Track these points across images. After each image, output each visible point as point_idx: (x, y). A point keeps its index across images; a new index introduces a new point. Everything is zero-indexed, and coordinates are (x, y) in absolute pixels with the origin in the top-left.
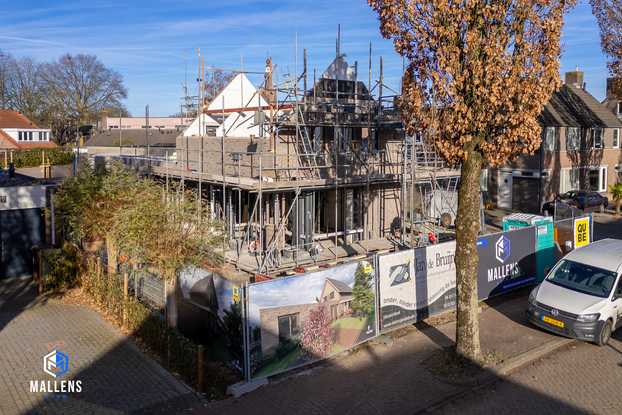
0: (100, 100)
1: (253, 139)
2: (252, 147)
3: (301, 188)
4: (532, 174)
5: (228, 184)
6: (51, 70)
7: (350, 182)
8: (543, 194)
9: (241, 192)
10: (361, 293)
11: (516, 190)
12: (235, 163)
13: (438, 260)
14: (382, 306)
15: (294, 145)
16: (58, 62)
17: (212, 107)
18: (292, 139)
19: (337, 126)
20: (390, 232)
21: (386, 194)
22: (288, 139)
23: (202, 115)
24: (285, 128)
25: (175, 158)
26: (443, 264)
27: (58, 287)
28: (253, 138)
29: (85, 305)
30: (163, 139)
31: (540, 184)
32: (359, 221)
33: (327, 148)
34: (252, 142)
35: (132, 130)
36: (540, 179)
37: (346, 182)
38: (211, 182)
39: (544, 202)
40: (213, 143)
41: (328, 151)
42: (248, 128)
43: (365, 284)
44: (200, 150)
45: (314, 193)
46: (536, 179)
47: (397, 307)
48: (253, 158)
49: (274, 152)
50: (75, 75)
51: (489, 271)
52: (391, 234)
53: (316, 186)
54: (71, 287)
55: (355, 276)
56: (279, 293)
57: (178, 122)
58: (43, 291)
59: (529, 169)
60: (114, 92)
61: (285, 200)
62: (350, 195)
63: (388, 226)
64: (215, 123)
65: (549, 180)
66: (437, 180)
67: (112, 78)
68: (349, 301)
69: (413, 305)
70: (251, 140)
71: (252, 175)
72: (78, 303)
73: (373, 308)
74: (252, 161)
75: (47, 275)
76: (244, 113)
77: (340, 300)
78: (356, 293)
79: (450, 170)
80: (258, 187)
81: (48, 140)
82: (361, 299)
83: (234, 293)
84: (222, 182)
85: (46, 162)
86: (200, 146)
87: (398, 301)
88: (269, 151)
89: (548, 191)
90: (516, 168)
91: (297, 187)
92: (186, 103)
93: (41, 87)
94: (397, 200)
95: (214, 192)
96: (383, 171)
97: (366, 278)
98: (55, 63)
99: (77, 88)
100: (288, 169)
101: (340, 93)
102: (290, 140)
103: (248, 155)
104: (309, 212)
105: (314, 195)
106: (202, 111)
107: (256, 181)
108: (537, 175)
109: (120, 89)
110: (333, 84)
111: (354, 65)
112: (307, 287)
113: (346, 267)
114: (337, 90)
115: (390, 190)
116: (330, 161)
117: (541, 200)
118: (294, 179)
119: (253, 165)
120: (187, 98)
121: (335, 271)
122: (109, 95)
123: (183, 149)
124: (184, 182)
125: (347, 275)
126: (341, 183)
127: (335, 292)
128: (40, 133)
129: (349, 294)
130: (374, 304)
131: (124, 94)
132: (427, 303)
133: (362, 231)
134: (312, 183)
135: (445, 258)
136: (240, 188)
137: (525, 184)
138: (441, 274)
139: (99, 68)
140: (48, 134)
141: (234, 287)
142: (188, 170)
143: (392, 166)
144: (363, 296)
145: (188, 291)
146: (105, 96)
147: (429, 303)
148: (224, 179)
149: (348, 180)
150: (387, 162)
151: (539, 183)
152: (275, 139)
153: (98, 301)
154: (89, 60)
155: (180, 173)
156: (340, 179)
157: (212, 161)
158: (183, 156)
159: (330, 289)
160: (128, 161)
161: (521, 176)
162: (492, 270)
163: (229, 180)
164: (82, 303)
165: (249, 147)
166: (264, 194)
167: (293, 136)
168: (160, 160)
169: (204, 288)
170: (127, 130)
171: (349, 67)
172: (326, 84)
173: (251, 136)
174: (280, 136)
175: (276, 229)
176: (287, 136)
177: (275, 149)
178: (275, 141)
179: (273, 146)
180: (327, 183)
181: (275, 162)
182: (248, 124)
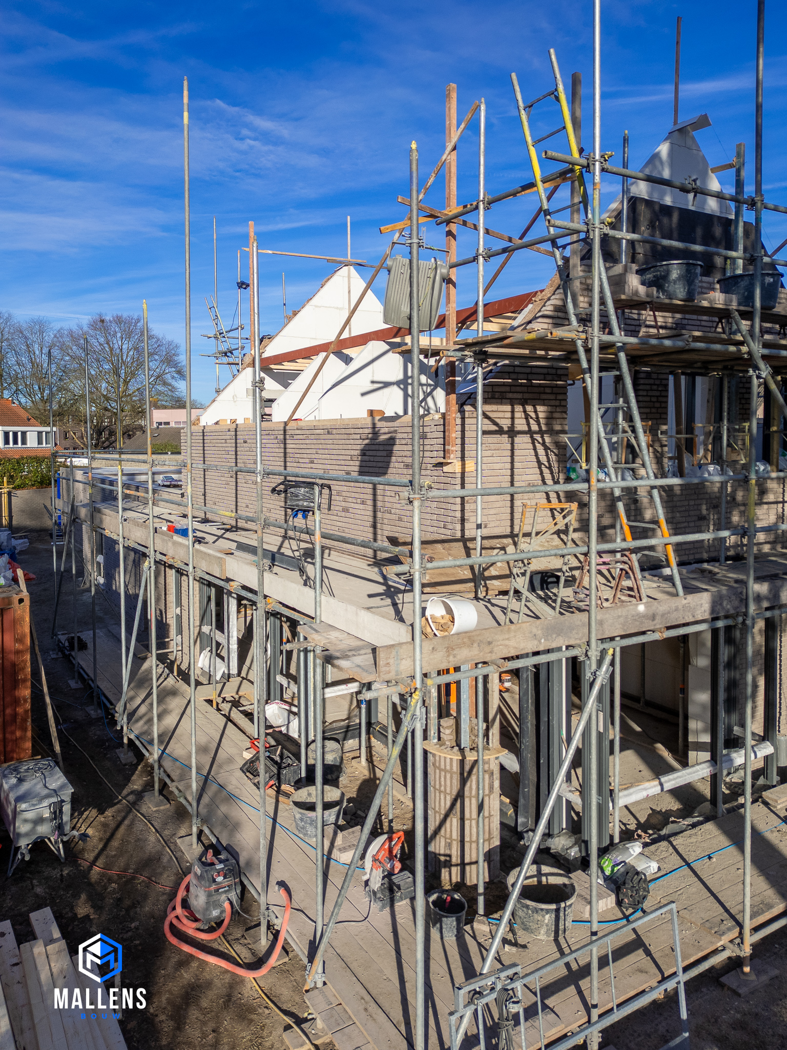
1: (379, 424)
2: (377, 452)
5: (275, 606)
15: (533, 441)
16: (85, 328)
18: (527, 417)
22: (513, 418)
24: (503, 375)
28: (378, 419)
34: (375, 433)
42: (363, 394)
49: (458, 469)
50: (110, 347)
53: (668, 628)
60: (167, 371)
67: (163, 351)
70: (374, 427)
74: (375, 500)
76: (351, 351)
80: (404, 666)
88: (441, 465)
98: (82, 330)
102: (520, 424)
109: (175, 366)
110: (665, 220)
122: (158, 377)
124: (154, 567)
128: (40, 433)
131: (181, 374)
133: (771, 750)
134: (653, 617)
148: (261, 582)
152: (463, 418)
154: (130, 323)
155: (147, 538)
165: (364, 453)
167: (529, 408)
171: (713, 171)
172: (644, 214)
173: (371, 413)
174: (488, 408)
175: (467, 768)
176: (509, 408)
177: (463, 458)
178: (463, 425)
179: (455, 448)
180: (713, 611)
181: (463, 510)
182: (363, 381)
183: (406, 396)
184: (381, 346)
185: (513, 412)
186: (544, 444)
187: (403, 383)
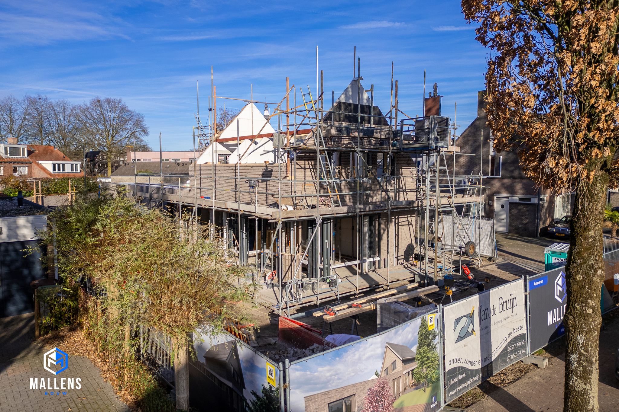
0: (125, 137)
1: (268, 166)
2: (267, 174)
3: (322, 216)
4: (529, 200)
5: (243, 212)
6: (83, 112)
7: (371, 209)
8: (541, 219)
9: (258, 220)
10: (424, 357)
11: (513, 215)
12: (252, 190)
13: (501, 305)
14: (447, 370)
15: (311, 171)
16: (88, 104)
17: (224, 135)
18: (309, 164)
19: (360, 149)
20: (404, 259)
21: (400, 221)
22: (305, 165)
23: (214, 143)
24: (301, 153)
25: (188, 185)
26: (505, 309)
27: (57, 330)
28: (267, 164)
29: (85, 355)
30: (179, 169)
31: (538, 209)
32: (374, 249)
33: (344, 174)
34: (267, 168)
35: (152, 163)
36: (538, 205)
37: (367, 209)
38: (225, 210)
39: (541, 226)
40: (225, 170)
41: (345, 177)
42: (261, 155)
43: (429, 345)
44: (213, 176)
45: (332, 221)
46: (534, 205)
47: (463, 368)
48: (268, 185)
49: (290, 178)
50: (104, 116)
51: (549, 313)
52: (405, 261)
53: (337, 214)
54: (73, 329)
55: (418, 337)
56: (329, 371)
57: (191, 155)
58: (40, 335)
59: (527, 195)
60: (137, 130)
61: (302, 228)
62: (366, 222)
63: (402, 253)
64: (228, 152)
65: (546, 205)
66: (455, 207)
67: (135, 119)
68: (413, 370)
69: (477, 363)
70: (266, 166)
71: (267, 203)
72: (76, 352)
73: (438, 374)
74: (267, 188)
75: (44, 317)
76: (257, 140)
77: (403, 370)
78: (420, 357)
79: (463, 197)
80: (277, 216)
81: (79, 171)
82: (425, 364)
83: (268, 374)
84: (238, 210)
85: (72, 190)
86: (213, 173)
87: (463, 360)
88: (286, 177)
89: (545, 216)
90: (514, 194)
91: (317, 214)
92: (199, 132)
93: (74, 126)
94: (411, 226)
95: (228, 220)
96: (397, 197)
97: (431, 337)
98: (86, 106)
99: (105, 126)
100: (305, 197)
101: (362, 115)
102: (307, 166)
103: (263, 181)
104: (326, 241)
105: (332, 223)
106: (215, 139)
107: (275, 210)
108: (535, 201)
109: (142, 127)
110: (349, 108)
111: (370, 89)
112: (364, 358)
113: (409, 326)
114: (359, 111)
115: (404, 216)
116: (346, 188)
117: (538, 224)
118: (314, 206)
119: (268, 192)
120: (200, 128)
121: (396, 333)
122: (132, 133)
123: (195, 176)
124: (197, 209)
125: (410, 336)
126: (362, 210)
127: (397, 360)
128: (72, 165)
129: (412, 360)
130: (438, 369)
131: (145, 132)
132: (491, 358)
133: (378, 259)
134: (333, 211)
135: (508, 302)
136: (257, 217)
137: (524, 209)
138: (504, 321)
139: (124, 109)
140: (79, 166)
141: (269, 366)
142: (201, 197)
143: (406, 192)
144: (427, 360)
145: (203, 354)
146: (129, 134)
147: (493, 358)
148: (239, 207)
149: (370, 207)
150: (401, 188)
151: (536, 208)
152: (291, 165)
153: (99, 350)
154: (115, 103)
155: (193, 201)
156: (362, 206)
157: (226, 188)
158: (196, 183)
159: (392, 356)
160: (145, 189)
161: (518, 201)
162: (551, 311)
163: (244, 208)
164: (80, 351)
165: (263, 174)
166: (283, 223)
167: (310, 162)
168: (174, 188)
169: (224, 355)
170: (148, 162)
171: (366, 91)
172: (343, 107)
173: (265, 162)
174: (297, 162)
175: (293, 258)
176: (304, 162)
177: (292, 175)
178: (291, 166)
179: (289, 173)
180: (348, 211)
181: (292, 189)
182: (261, 151)
183: (275, 155)
184: (267, 139)
185: (305, 163)
186: (314, 172)
187: (274, 151)
